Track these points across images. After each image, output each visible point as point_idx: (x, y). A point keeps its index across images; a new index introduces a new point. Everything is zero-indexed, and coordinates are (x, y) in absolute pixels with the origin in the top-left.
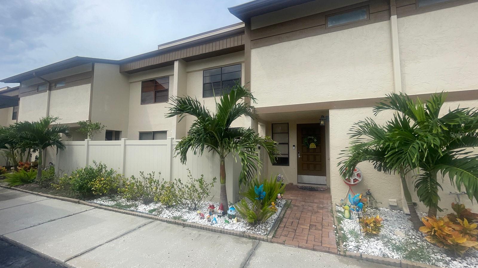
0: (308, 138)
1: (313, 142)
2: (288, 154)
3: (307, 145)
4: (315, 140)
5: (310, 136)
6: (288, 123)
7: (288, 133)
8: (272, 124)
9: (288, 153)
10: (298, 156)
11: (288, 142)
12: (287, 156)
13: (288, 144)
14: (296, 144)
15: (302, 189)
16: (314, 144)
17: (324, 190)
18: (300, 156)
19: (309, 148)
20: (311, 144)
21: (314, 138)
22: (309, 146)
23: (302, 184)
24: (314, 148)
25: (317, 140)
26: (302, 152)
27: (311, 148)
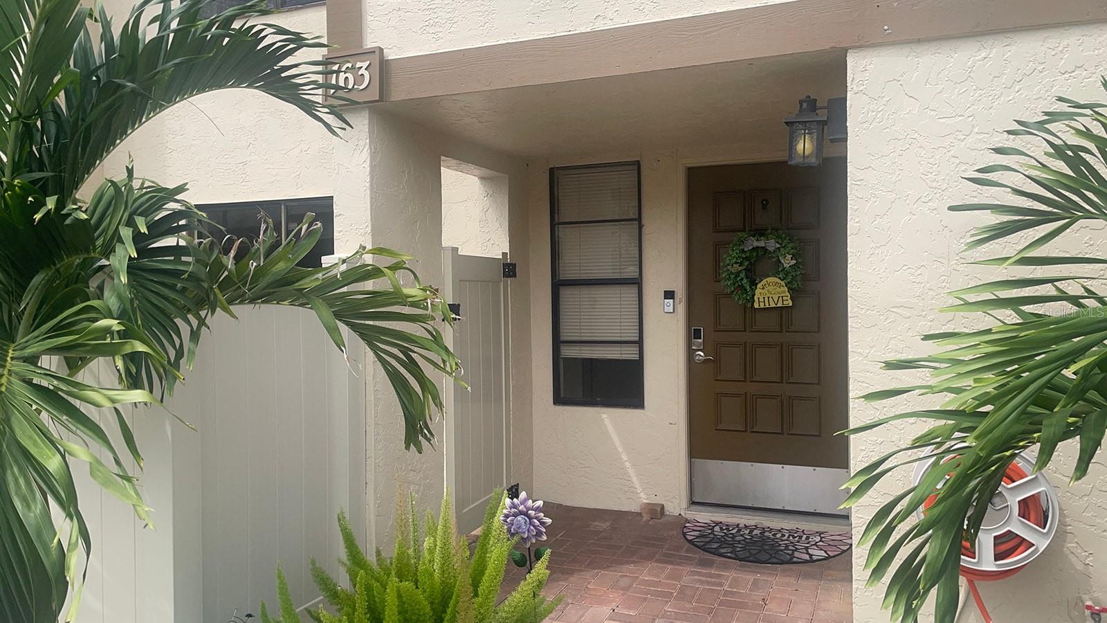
0: (748, 247)
1: (777, 269)
2: (640, 343)
3: (742, 287)
4: (788, 262)
5: (760, 233)
6: (638, 164)
7: (639, 219)
8: (552, 171)
9: (637, 339)
10: (690, 353)
11: (636, 275)
12: (629, 353)
13: (637, 282)
14: (678, 284)
15: (704, 550)
16: (779, 281)
17: (829, 557)
18: (702, 354)
19: (753, 304)
20: (763, 283)
21: (778, 246)
22: (754, 295)
23: (711, 512)
24: (780, 305)
25: (794, 262)
26: (715, 331)
27: (762, 306)
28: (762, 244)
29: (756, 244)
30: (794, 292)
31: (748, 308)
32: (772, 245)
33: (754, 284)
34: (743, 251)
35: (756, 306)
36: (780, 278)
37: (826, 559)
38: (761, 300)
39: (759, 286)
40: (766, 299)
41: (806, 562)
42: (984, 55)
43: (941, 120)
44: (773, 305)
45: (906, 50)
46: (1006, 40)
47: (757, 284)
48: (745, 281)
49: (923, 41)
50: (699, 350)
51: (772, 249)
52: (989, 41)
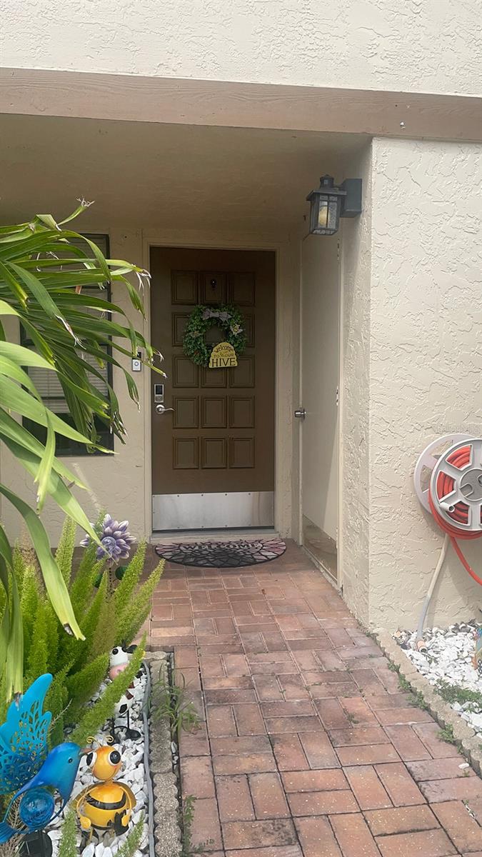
0: (206, 317)
3: (201, 351)
4: (236, 330)
6: (107, 236)
7: (108, 287)
13: (106, 345)
15: (185, 564)
16: (230, 346)
17: (278, 556)
18: (162, 406)
19: (208, 365)
20: (217, 347)
21: (230, 317)
22: (209, 358)
23: (171, 537)
24: (228, 365)
25: (242, 330)
26: (174, 387)
27: (215, 366)
28: (216, 315)
29: (212, 315)
30: (240, 355)
31: (203, 367)
32: (224, 316)
33: (210, 348)
34: (201, 320)
35: (210, 366)
36: (230, 343)
37: (277, 557)
38: (215, 361)
39: (215, 349)
40: (219, 360)
41: (265, 561)
42: (462, 158)
43: (435, 203)
44: (223, 366)
45: (413, 145)
46: (476, 149)
47: (213, 348)
48: (203, 345)
49: (425, 140)
50: (160, 404)
51: (223, 320)
52: (466, 148)
